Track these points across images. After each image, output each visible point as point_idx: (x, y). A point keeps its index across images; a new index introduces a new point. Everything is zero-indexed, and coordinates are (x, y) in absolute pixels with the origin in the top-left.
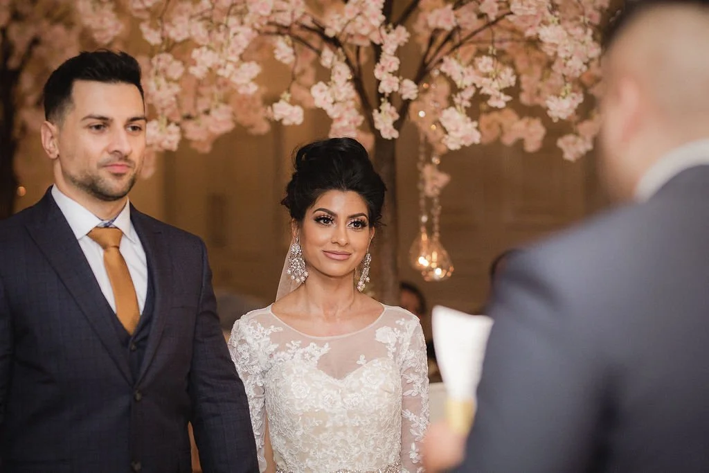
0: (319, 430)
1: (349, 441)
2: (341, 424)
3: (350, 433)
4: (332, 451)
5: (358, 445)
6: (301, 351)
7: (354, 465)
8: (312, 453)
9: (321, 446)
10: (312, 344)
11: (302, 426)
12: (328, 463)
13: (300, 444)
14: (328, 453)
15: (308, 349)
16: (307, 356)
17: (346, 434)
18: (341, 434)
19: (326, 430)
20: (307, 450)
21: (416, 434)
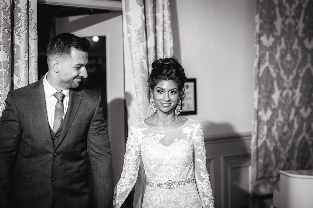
0: (160, 165)
1: (171, 169)
2: (168, 163)
3: (172, 166)
4: (165, 173)
5: (175, 171)
6: (154, 137)
7: (174, 179)
8: (157, 174)
9: (161, 171)
10: (158, 134)
11: (153, 164)
12: (164, 178)
13: (153, 171)
14: (164, 174)
15: (156, 136)
16: (156, 139)
17: (170, 167)
18: (168, 167)
19: (162, 165)
20: (156, 173)
21: (202, 168)
